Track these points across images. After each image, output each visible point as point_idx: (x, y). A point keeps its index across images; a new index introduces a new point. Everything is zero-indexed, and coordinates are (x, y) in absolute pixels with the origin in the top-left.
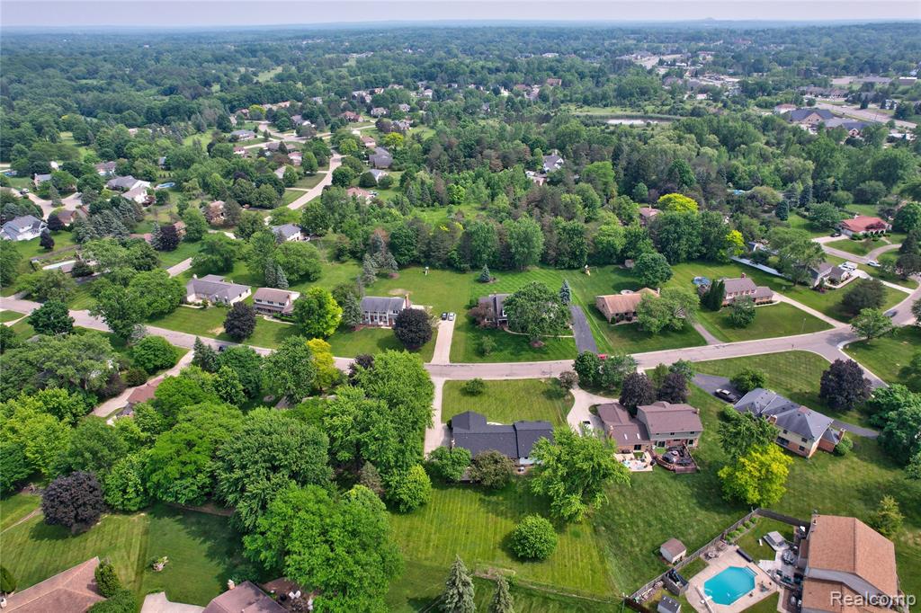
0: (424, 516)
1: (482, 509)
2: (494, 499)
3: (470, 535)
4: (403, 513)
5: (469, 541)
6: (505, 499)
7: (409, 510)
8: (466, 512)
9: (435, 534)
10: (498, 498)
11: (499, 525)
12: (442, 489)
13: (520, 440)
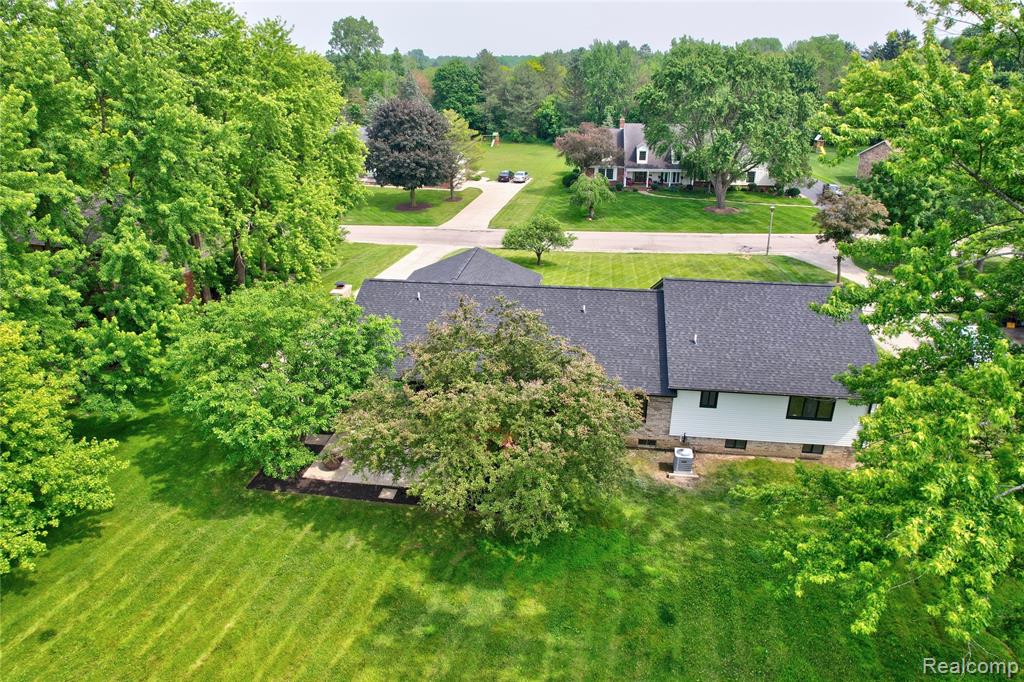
13: (676, 316)
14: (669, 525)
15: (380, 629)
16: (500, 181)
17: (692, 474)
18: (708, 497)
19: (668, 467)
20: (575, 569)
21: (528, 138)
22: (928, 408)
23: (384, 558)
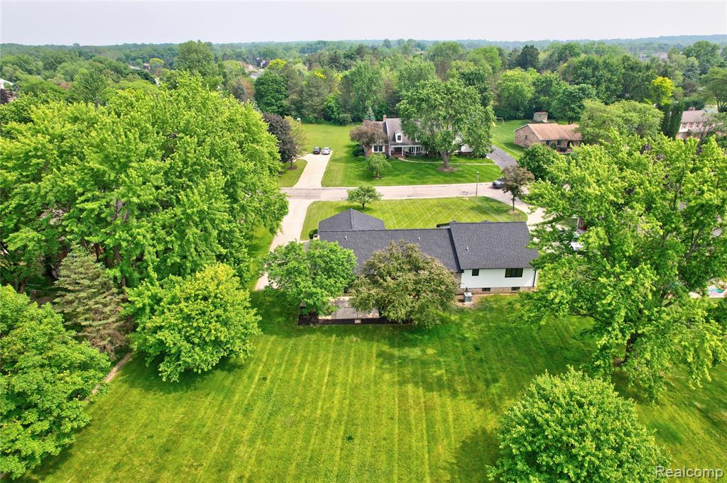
0: (229, 393)
1: (387, 376)
2: (415, 352)
3: (357, 445)
4: (169, 386)
5: (355, 462)
6: (442, 353)
7: (190, 377)
8: (344, 385)
9: (252, 441)
10: (424, 351)
11: (438, 415)
12: (289, 336)
13: (458, 240)
14: (469, 321)
15: (382, 363)
16: (314, 154)
17: (472, 303)
18: (480, 310)
19: (462, 301)
20: (441, 338)
21: (318, 120)
22: (553, 269)
23: (371, 343)
